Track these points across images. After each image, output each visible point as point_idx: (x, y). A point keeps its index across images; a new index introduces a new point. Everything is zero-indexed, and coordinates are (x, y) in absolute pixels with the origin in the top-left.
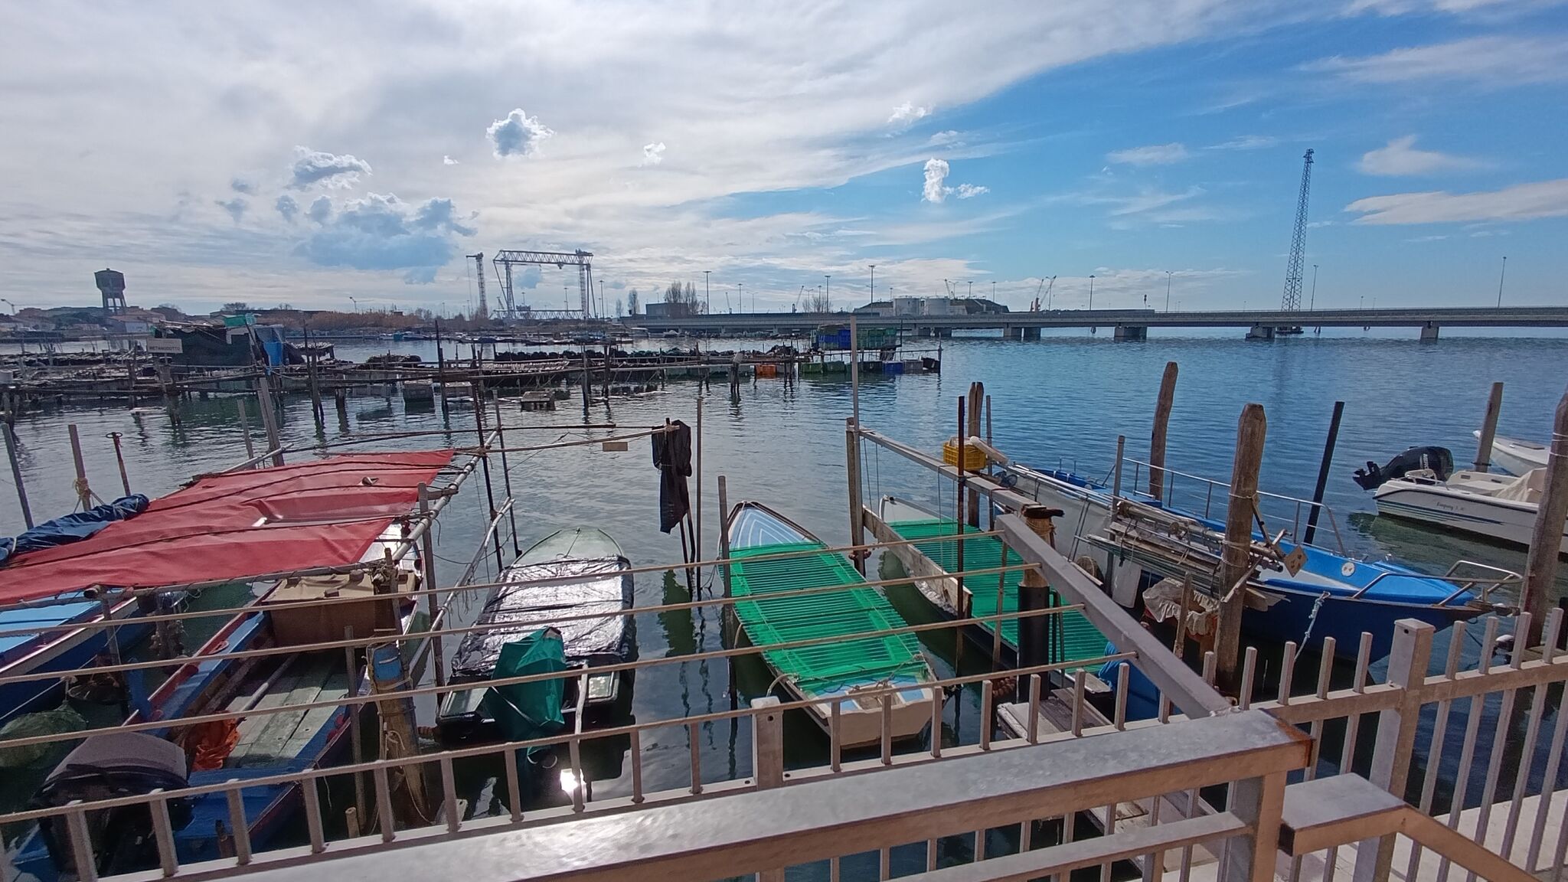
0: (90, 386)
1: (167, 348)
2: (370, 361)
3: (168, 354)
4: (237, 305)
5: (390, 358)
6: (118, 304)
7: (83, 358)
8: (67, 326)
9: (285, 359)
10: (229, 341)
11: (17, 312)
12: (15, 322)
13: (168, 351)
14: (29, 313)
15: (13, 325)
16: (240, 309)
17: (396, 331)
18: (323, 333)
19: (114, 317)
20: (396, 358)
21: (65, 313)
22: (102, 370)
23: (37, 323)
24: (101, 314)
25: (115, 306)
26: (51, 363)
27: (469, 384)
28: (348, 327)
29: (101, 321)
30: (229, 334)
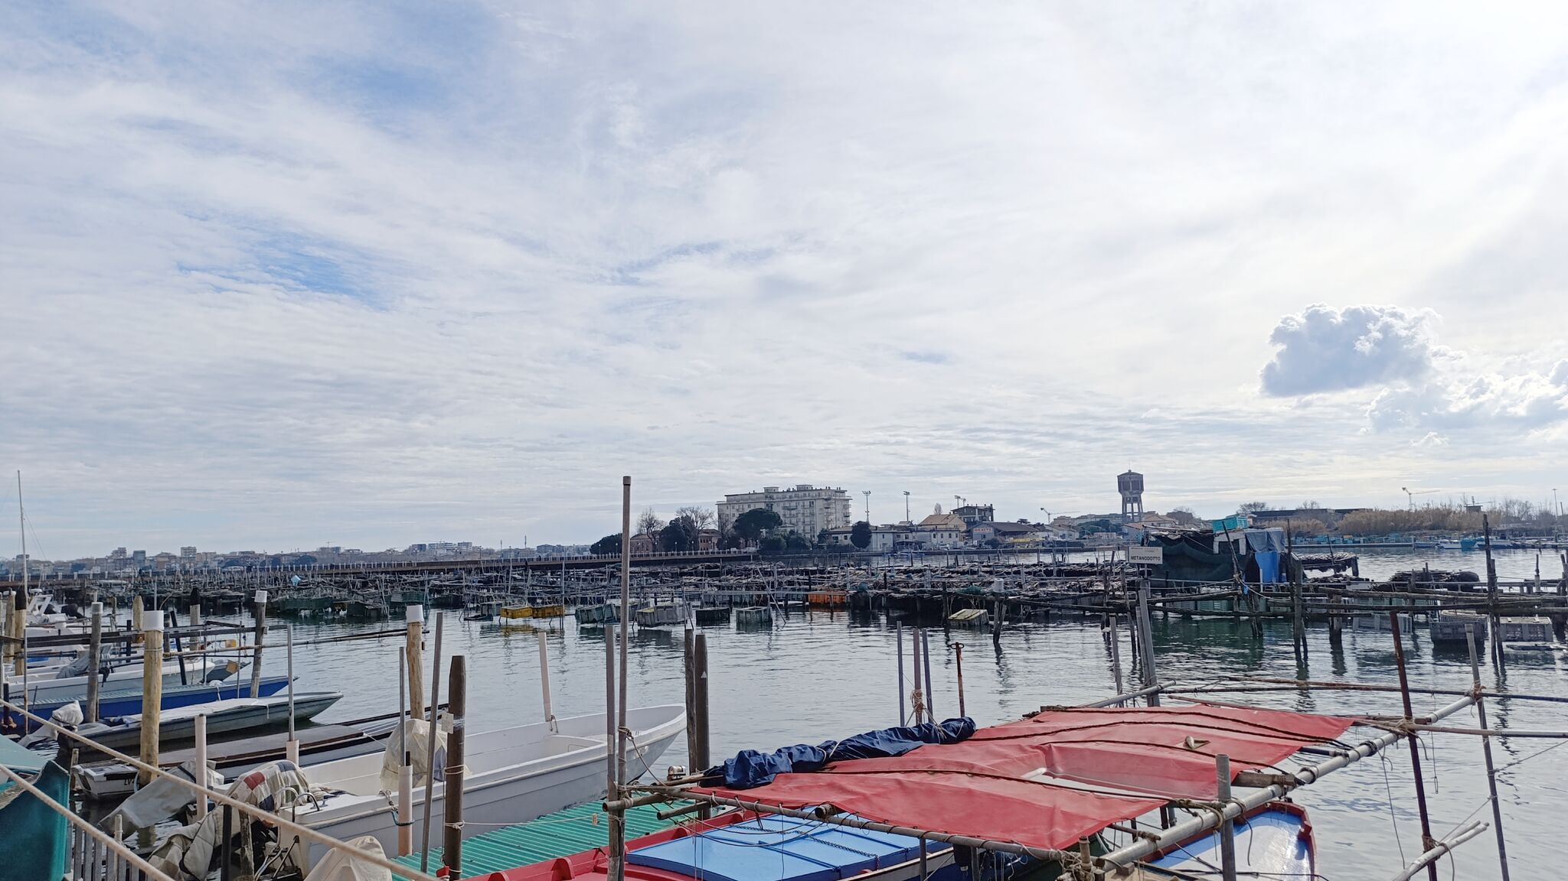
0: (1075, 599)
1: (1149, 558)
2: (1395, 579)
3: (1149, 565)
4: (1255, 505)
5: (1425, 575)
6: (1136, 510)
7: (1083, 569)
8: (1088, 534)
9: (1281, 572)
10: (1216, 549)
11: (1052, 520)
12: (1048, 531)
13: (1150, 562)
14: (1061, 522)
15: (1045, 534)
16: (1258, 510)
17: (1467, 535)
18: (1357, 539)
19: (1130, 524)
20: (1438, 575)
21: (1089, 520)
22: (1091, 584)
23: (1065, 532)
24: (1119, 521)
25: (1133, 513)
26: (1055, 574)
27: (1547, 621)
28: (1394, 530)
29: (1118, 529)
30: (1217, 539)
